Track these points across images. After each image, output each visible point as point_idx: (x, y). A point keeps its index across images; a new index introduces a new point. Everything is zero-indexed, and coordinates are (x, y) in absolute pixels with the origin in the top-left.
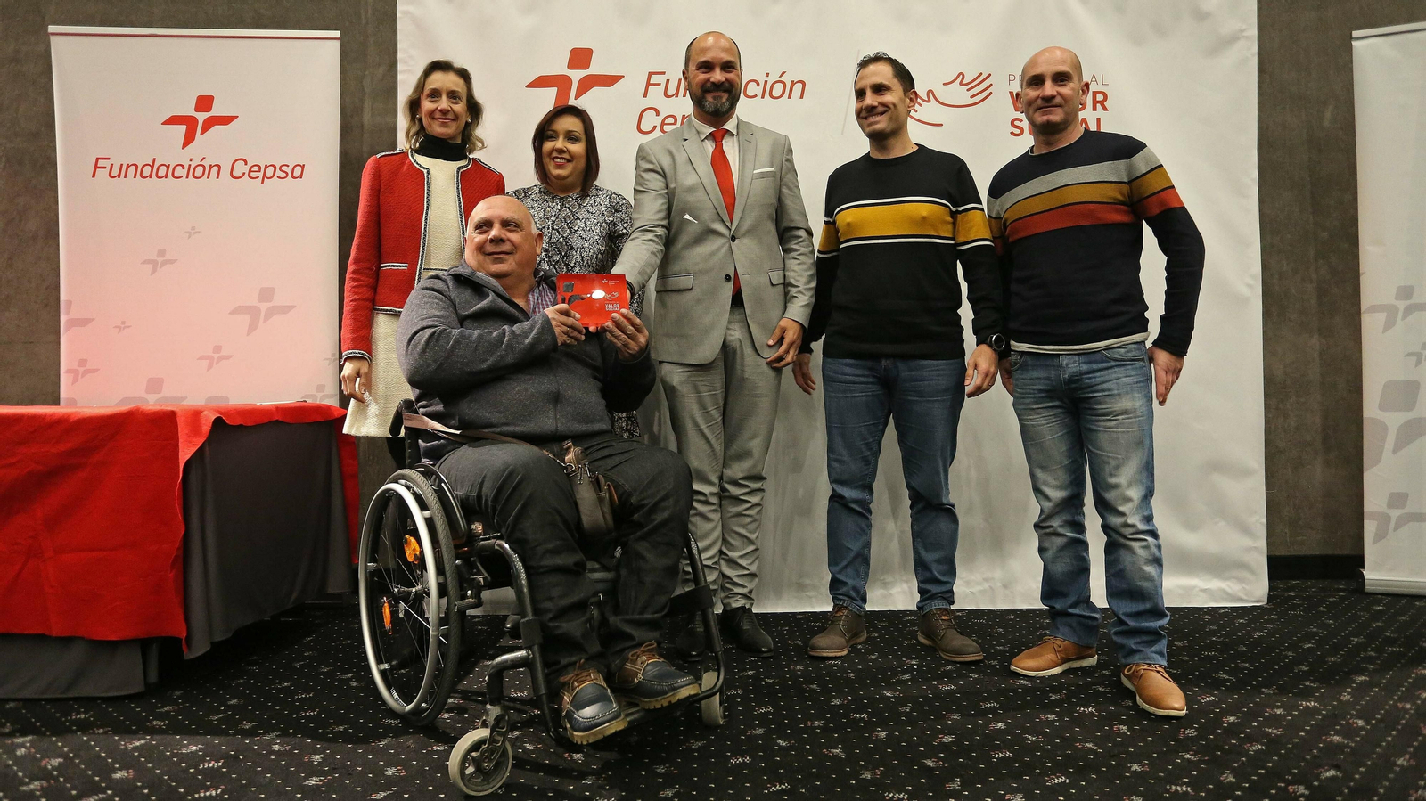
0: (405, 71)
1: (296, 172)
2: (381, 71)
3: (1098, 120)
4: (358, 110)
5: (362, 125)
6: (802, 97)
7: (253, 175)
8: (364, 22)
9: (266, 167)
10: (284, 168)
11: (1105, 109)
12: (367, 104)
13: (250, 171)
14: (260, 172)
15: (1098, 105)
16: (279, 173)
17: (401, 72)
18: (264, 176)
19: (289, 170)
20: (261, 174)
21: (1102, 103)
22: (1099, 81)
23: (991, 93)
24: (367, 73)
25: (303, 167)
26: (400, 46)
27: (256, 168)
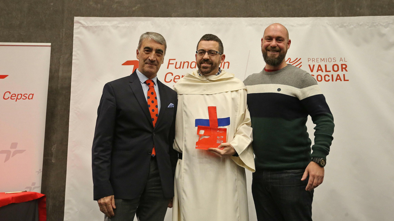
0: (75, 59)
1: (30, 97)
2: (67, 56)
3: (344, 75)
4: (57, 71)
5: (58, 76)
6: (228, 68)
7: (12, 98)
8: (61, 37)
9: (18, 95)
10: (25, 95)
11: (346, 71)
12: (61, 69)
13: (12, 96)
14: (15, 97)
15: (344, 70)
16: (23, 97)
17: (74, 59)
18: (17, 98)
19: (27, 96)
20: (16, 98)
21: (345, 68)
22: (343, 60)
23: (301, 66)
24: (61, 57)
25: (33, 95)
26: (74, 50)
27: (14, 95)
